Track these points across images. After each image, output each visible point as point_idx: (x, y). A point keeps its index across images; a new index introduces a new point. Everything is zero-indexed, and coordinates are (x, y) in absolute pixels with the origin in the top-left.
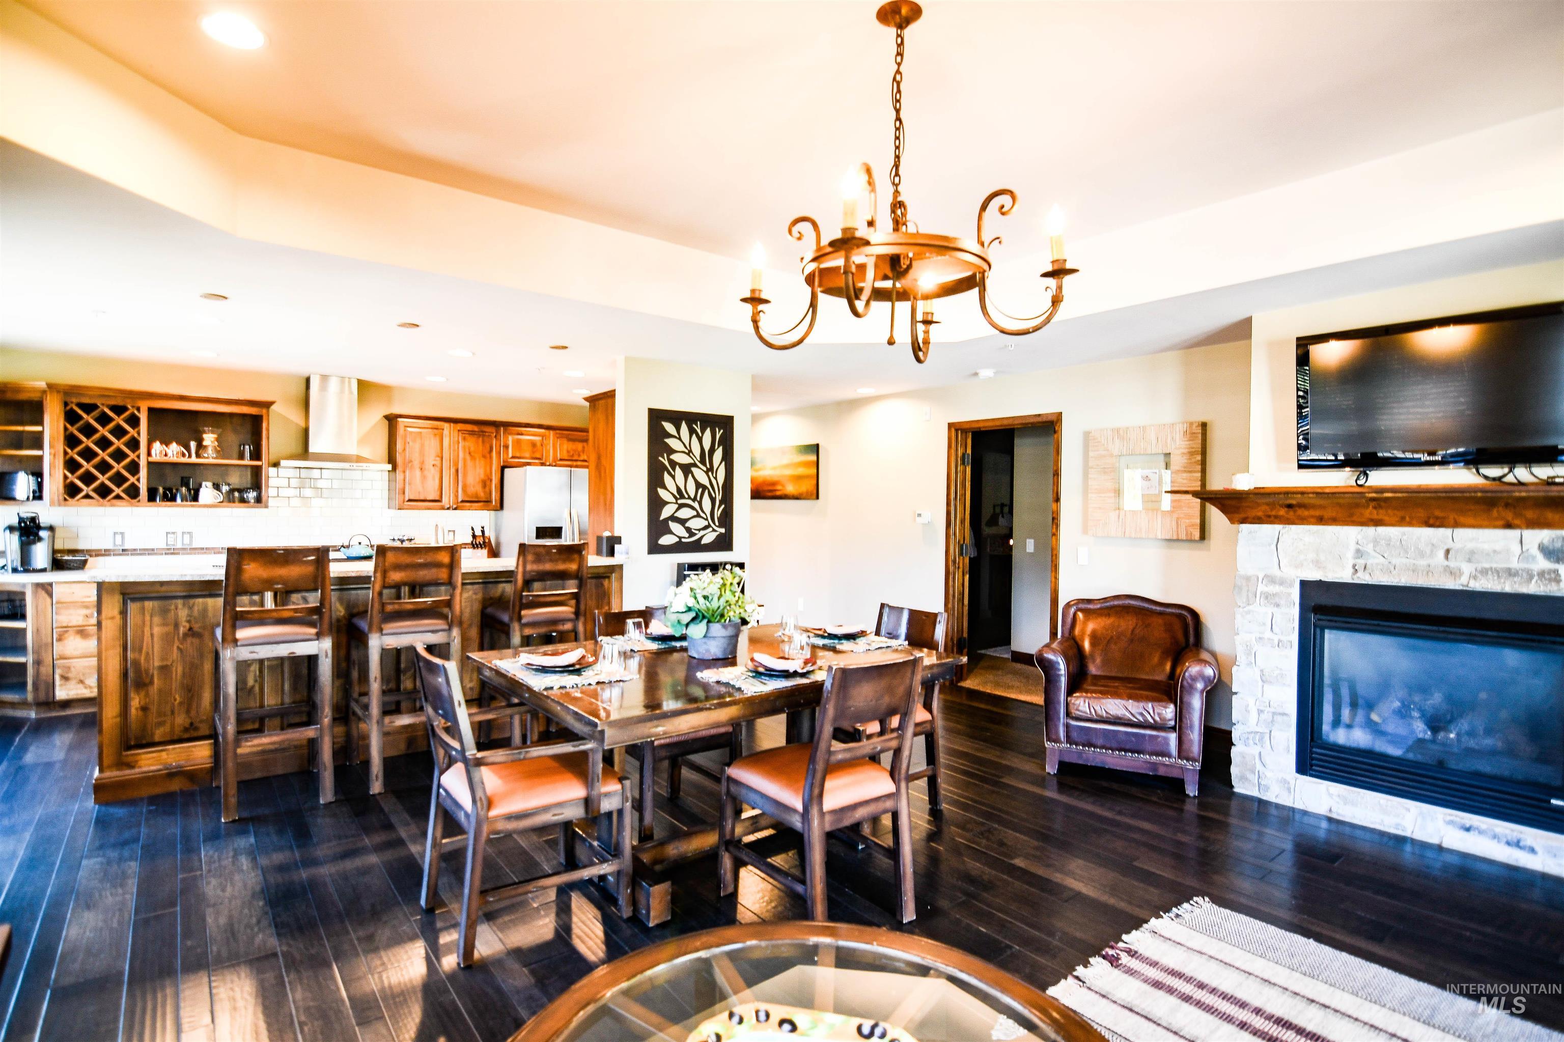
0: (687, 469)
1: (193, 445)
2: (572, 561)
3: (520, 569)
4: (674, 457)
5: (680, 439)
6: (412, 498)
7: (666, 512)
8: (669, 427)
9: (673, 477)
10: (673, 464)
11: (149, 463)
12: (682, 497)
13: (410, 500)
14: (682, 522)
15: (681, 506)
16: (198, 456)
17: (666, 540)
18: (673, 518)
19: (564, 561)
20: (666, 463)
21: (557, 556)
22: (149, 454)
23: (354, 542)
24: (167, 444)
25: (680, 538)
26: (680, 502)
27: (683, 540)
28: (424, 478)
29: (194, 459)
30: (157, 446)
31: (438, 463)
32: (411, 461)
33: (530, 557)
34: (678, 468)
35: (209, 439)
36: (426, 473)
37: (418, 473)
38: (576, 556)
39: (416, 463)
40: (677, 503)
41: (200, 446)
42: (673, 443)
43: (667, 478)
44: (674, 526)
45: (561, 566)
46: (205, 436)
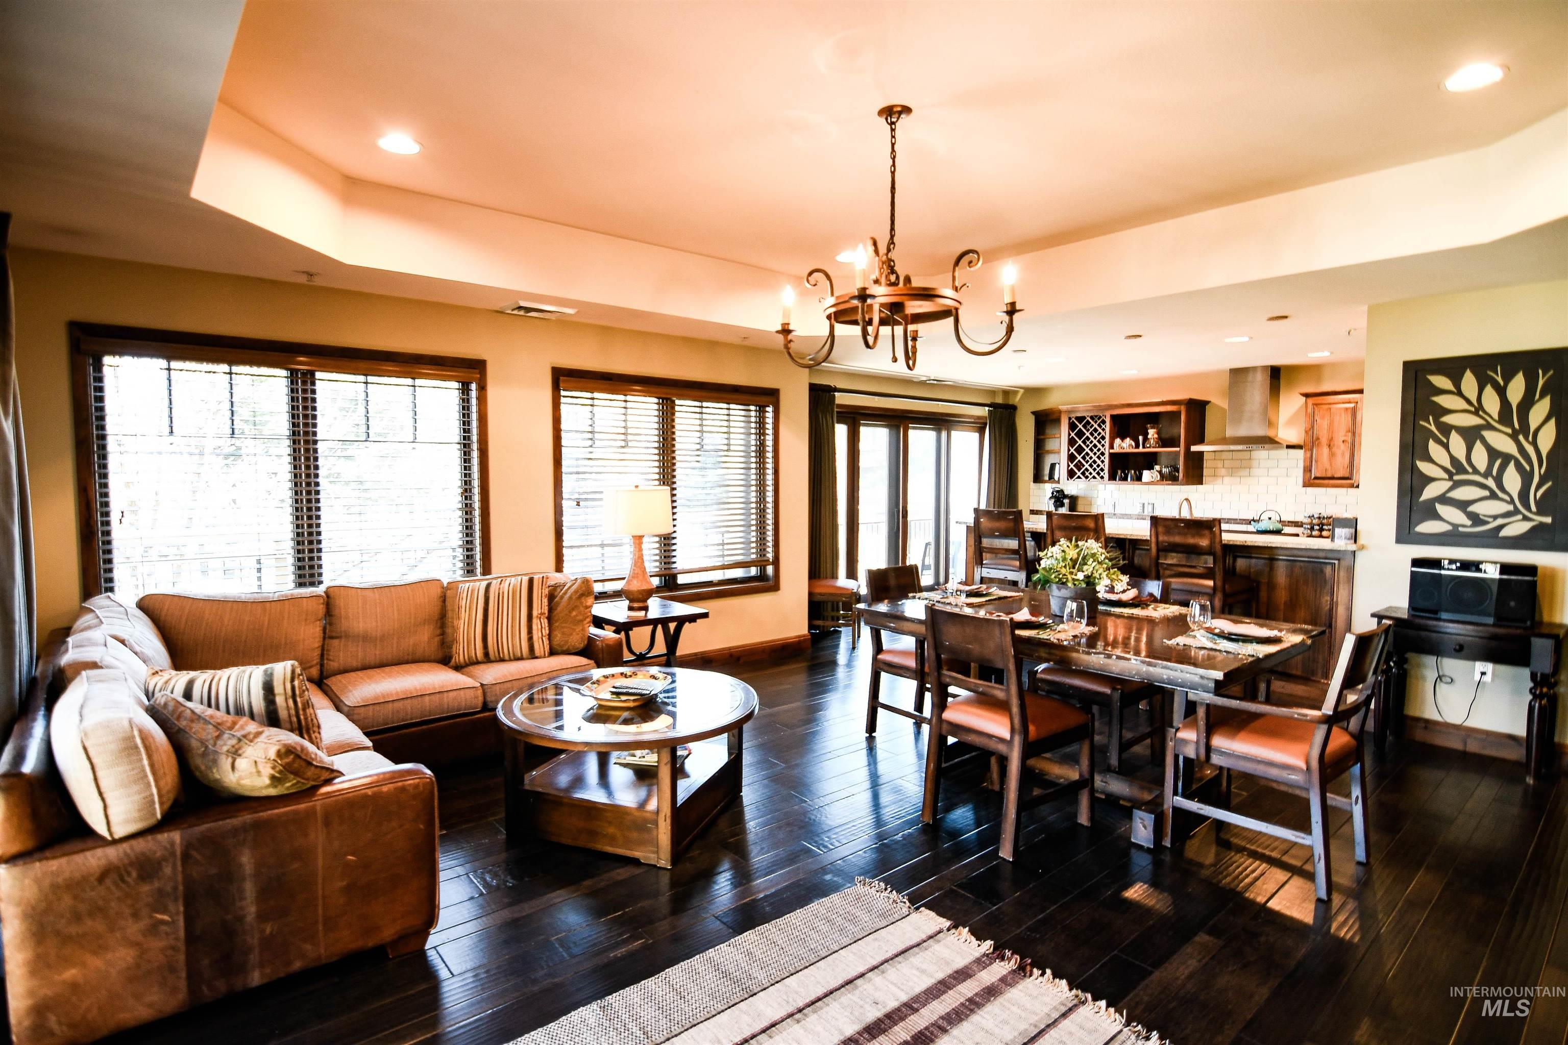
0: (1471, 435)
1: (1141, 438)
2: (1201, 536)
3: (1154, 540)
4: (1447, 419)
5: (1460, 393)
6: (1318, 475)
7: (1430, 492)
8: (1441, 381)
9: (1446, 446)
10: (1446, 430)
11: (1111, 455)
12: (1463, 471)
13: (1316, 478)
14: (1463, 505)
15: (1457, 485)
16: (1144, 447)
17: (1428, 527)
18: (1443, 499)
19: (1193, 536)
20: (1433, 428)
21: (1186, 530)
22: (1112, 447)
23: (1265, 517)
24: (1123, 439)
25: (1456, 526)
26: (1456, 478)
27: (1461, 529)
28: (1332, 455)
29: (1141, 449)
30: (1118, 441)
31: (1349, 438)
32: (1318, 439)
33: (1160, 529)
34: (1453, 432)
35: (1152, 433)
36: (1334, 449)
37: (1325, 450)
38: (1207, 532)
39: (1324, 440)
40: (1451, 479)
41: (1146, 439)
42: (1443, 401)
43: (1434, 449)
44: (1441, 509)
45: (1191, 541)
46: (1149, 431)
